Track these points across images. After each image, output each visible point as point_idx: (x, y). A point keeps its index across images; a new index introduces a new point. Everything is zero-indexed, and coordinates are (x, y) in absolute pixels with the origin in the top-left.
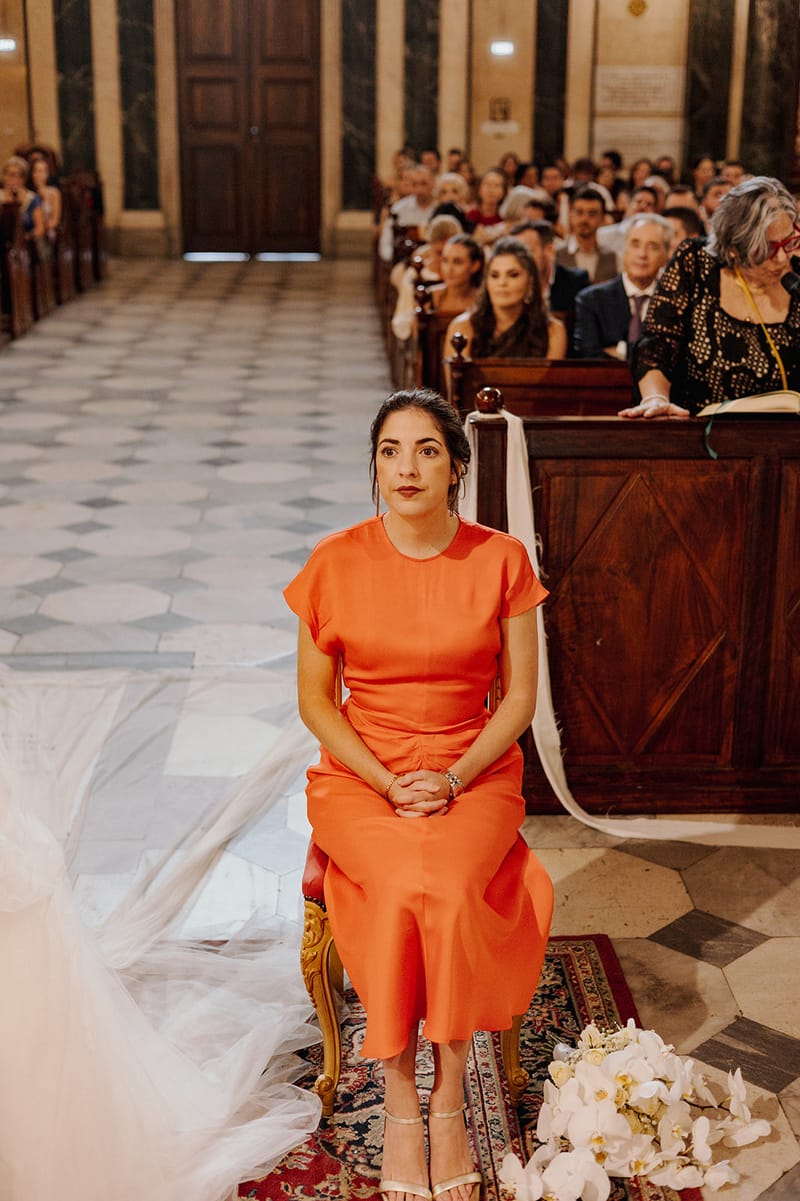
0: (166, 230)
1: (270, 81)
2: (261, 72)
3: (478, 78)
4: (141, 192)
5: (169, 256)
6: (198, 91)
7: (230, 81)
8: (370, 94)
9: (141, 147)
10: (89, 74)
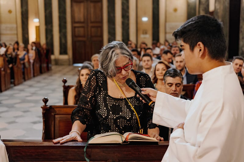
0: (69, 59)
1: (92, 27)
2: (90, 25)
3: (139, 26)
4: (63, 51)
5: (69, 65)
6: (77, 29)
7: (83, 27)
8: (114, 29)
9: (63, 41)
10: (52, 26)
